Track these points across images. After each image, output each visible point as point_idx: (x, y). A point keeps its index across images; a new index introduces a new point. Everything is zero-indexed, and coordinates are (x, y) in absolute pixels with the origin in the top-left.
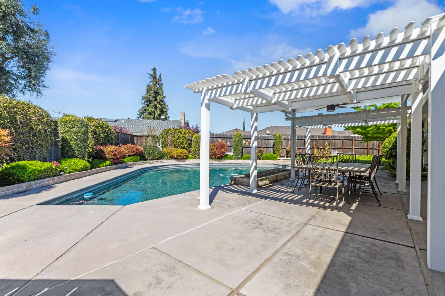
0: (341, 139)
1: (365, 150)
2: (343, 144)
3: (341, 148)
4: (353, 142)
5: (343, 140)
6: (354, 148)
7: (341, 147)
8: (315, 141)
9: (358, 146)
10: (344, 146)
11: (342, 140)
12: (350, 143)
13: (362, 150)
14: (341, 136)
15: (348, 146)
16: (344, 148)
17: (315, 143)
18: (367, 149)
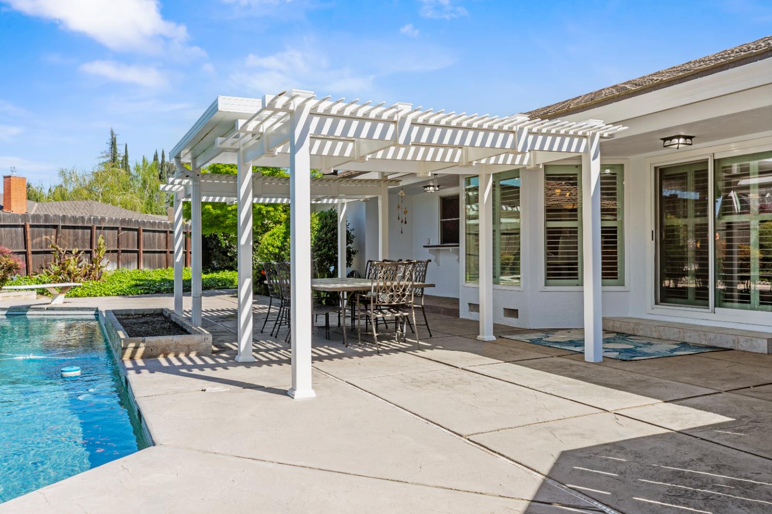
0: (114, 226)
1: (163, 254)
2: (120, 241)
3: (116, 251)
4: (142, 237)
5: (120, 229)
6: (142, 249)
7: (116, 249)
8: (54, 231)
9: (150, 246)
10: (122, 247)
11: (117, 228)
12: (134, 237)
13: (157, 255)
14: (116, 219)
15: (130, 246)
16: (123, 251)
17: (53, 237)
18: (165, 252)
